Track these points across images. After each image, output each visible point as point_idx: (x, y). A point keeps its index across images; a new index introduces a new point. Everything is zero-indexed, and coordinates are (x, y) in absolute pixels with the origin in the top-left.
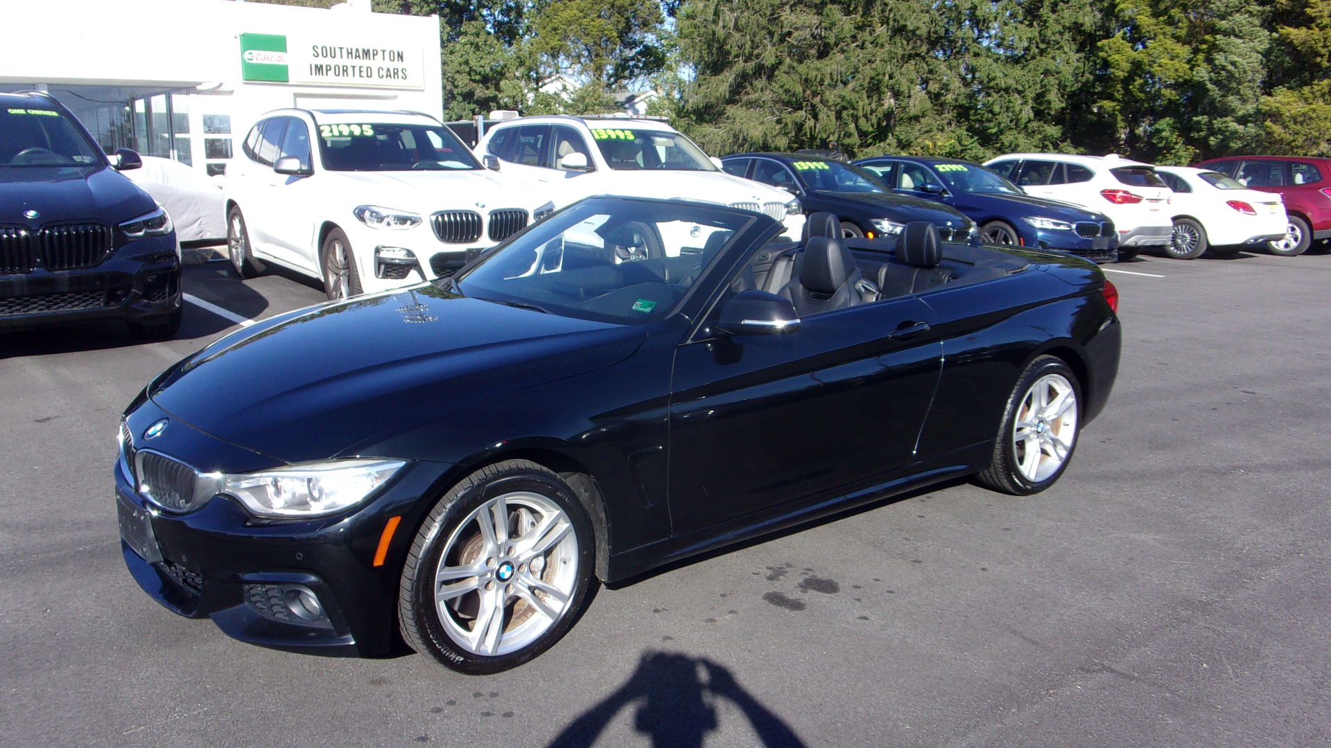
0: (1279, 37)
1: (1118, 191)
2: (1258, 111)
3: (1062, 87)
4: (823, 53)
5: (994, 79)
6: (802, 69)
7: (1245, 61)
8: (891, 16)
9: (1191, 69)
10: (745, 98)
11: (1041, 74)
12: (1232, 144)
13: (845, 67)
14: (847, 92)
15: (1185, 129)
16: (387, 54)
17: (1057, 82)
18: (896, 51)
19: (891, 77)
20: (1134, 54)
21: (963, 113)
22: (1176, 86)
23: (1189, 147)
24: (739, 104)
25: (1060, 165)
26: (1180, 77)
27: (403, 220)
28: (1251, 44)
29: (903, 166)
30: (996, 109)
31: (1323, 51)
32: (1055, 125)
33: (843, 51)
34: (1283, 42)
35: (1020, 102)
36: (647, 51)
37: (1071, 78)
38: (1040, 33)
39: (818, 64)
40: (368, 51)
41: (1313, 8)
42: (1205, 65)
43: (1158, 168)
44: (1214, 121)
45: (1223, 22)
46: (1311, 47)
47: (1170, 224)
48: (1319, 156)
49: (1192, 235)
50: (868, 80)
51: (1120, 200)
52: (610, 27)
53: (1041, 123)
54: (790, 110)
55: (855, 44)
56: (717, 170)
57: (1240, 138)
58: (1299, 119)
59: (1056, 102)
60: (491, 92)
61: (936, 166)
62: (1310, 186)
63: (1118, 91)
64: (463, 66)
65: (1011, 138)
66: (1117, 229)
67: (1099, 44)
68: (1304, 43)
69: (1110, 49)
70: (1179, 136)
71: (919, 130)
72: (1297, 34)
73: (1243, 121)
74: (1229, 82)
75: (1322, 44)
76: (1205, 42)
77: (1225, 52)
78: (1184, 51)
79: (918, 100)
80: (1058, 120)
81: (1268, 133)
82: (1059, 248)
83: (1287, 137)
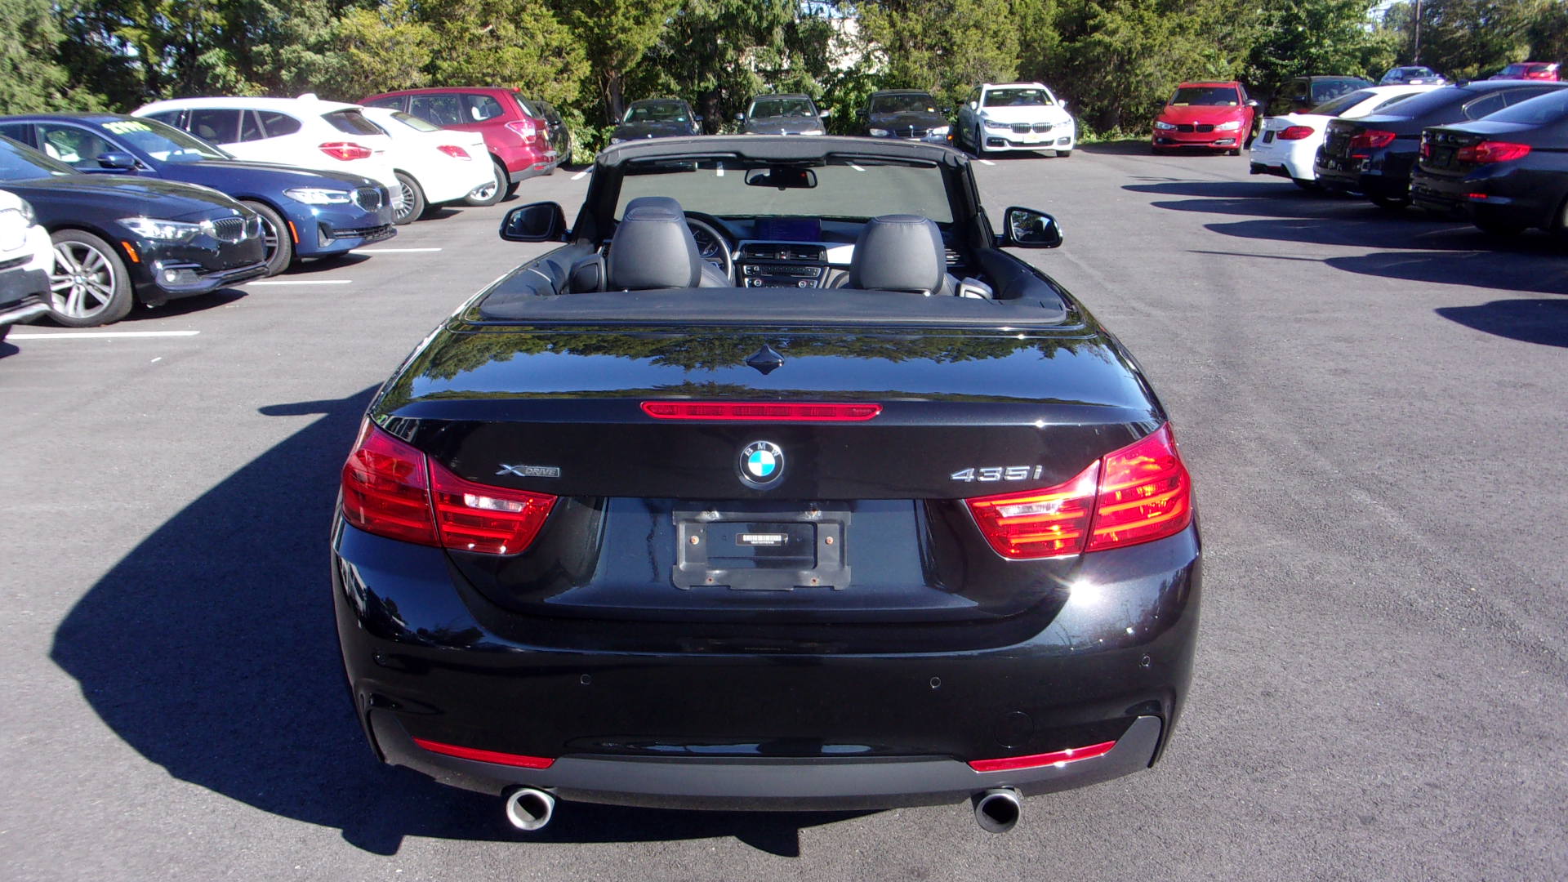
1: (340, 144)
2: (335, 37)
15: (244, 63)
23: (253, 82)
25: (248, 113)
29: (41, 130)
44: (281, 51)
48: (412, 87)
49: (406, 193)
51: (349, 154)
57: (320, 70)
58: (388, 44)
59: (54, 34)
61: (105, 126)
62: (491, 121)
70: (236, 71)
73: (319, 48)
81: (354, 63)
82: (343, 230)
83: (378, 66)
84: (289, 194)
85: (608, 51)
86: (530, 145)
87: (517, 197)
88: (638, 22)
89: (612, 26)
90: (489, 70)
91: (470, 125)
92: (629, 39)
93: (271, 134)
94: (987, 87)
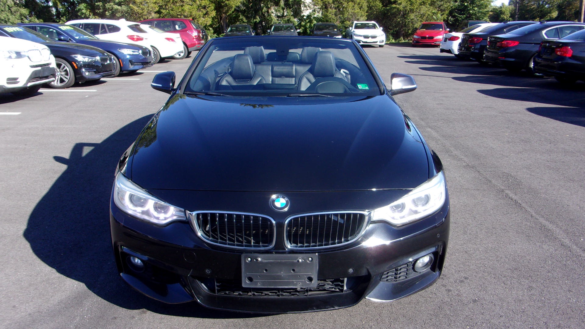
1: (134, 36)
12: (117, 15)
25: (103, 25)
29: (38, 28)
44: (106, 5)
48: (152, 18)
49: (154, 53)
53: (18, 8)
57: (120, 12)
58: (143, 3)
62: (182, 30)
70: (90, 12)
73: (119, 4)
81: (131, 10)
82: (137, 63)
83: (140, 11)
84: (120, 51)
85: (222, 7)
86: (196, 39)
90: (179, 13)
91: (175, 31)
92: (229, 3)
93: (110, 32)
94: (355, 22)
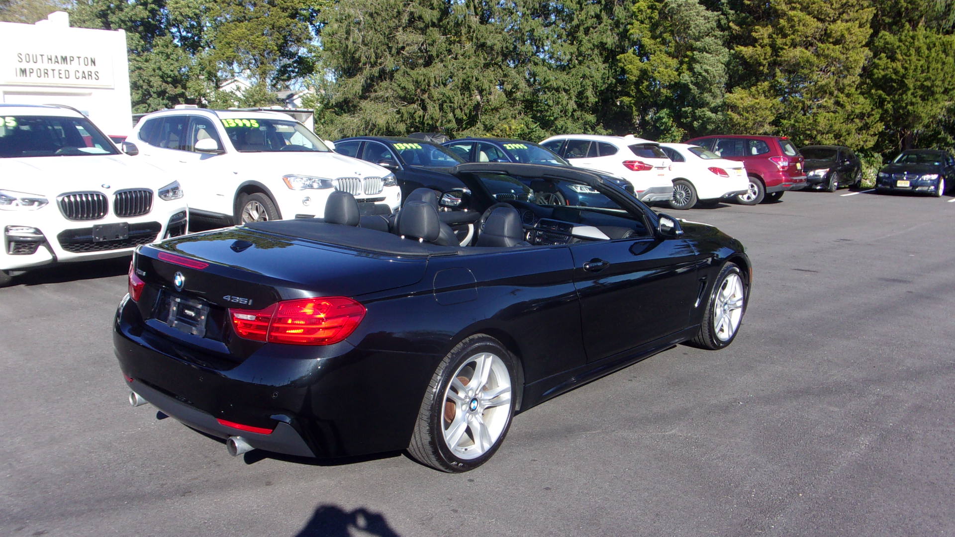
0: (735, 53)
1: (635, 162)
2: (724, 103)
3: (595, 86)
4: (428, 63)
5: (549, 81)
6: (413, 73)
7: (714, 69)
8: (475, 35)
9: (679, 75)
10: (373, 95)
11: (581, 78)
12: (708, 127)
13: (444, 72)
14: (447, 90)
15: (677, 117)
16: (82, 60)
17: (592, 83)
18: (479, 61)
19: (477, 80)
20: (641, 64)
21: (530, 105)
22: (670, 87)
23: (680, 129)
24: (369, 99)
25: (594, 143)
26: (672, 81)
27: (32, 202)
28: (717, 57)
29: (480, 146)
30: (551, 103)
31: (764, 62)
32: (592, 114)
33: (442, 61)
34: (737, 56)
35: (566, 97)
36: (301, 61)
37: (601, 81)
38: (578, 49)
39: (423, 70)
40: (66, 57)
41: (756, 32)
42: (688, 72)
43: (662, 145)
44: (696, 111)
45: (698, 43)
46: (756, 59)
47: (672, 185)
49: (687, 192)
50: (461, 81)
51: (636, 168)
52: (272, 43)
53: (583, 113)
54: (406, 103)
55: (450, 57)
56: (329, 151)
57: (713, 122)
58: (749, 110)
59: (592, 98)
60: (179, 90)
61: (505, 145)
62: (762, 156)
63: (633, 90)
64: (157, 71)
65: (562, 123)
66: (635, 190)
67: (618, 57)
68: (751, 57)
69: (625, 61)
70: (673, 121)
71: (499, 118)
72: (747, 51)
73: (714, 110)
74: (705, 84)
75: (763, 58)
76: (687, 56)
77: (701, 63)
78: (674, 63)
79: (497, 95)
80: (594, 110)
81: (730, 119)
83: (742, 121)
87: (781, 202)
88: (923, 98)
89: (903, 101)
90: (809, 127)
92: (915, 109)
